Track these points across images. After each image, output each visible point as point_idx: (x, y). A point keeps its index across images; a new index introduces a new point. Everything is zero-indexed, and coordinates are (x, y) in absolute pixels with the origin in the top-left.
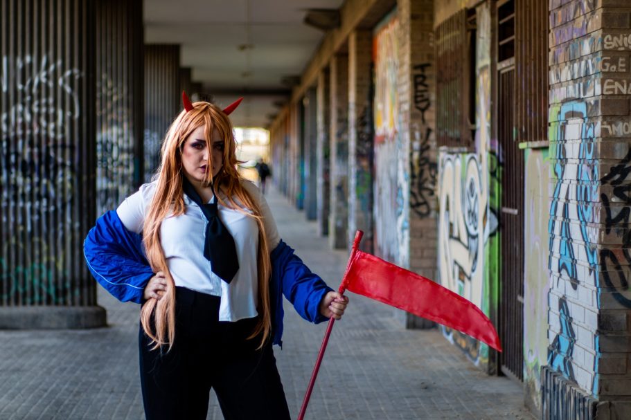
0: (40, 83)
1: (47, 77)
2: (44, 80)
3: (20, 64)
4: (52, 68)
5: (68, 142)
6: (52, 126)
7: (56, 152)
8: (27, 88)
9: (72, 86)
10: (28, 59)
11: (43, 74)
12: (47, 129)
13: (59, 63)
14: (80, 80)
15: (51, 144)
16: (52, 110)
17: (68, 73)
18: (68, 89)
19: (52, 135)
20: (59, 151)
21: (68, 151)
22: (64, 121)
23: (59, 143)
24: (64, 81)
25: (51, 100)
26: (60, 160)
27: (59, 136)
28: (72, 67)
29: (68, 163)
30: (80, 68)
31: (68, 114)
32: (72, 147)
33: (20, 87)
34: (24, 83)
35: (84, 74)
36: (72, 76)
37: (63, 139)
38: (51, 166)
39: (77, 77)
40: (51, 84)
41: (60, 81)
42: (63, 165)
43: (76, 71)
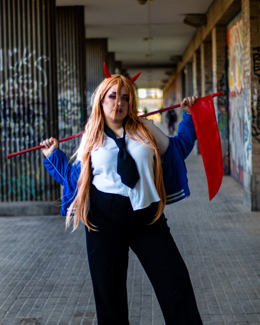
0: (23, 65)
1: (27, 61)
2: (25, 63)
3: (10, 54)
4: (30, 55)
5: (41, 101)
6: (31, 91)
7: (33, 107)
8: (15, 68)
9: (42, 66)
10: (15, 50)
11: (25, 59)
12: (28, 93)
13: (34, 52)
14: (47, 62)
15: (30, 102)
16: (30, 81)
17: (40, 58)
18: (40, 68)
19: (31, 96)
20: (36, 106)
21: (41, 106)
22: (38, 88)
23: (36, 101)
24: (38, 63)
25: (30, 75)
26: (36, 112)
27: (36, 97)
28: (42, 55)
29: (41, 113)
30: (47, 55)
31: (41, 83)
32: (43, 104)
33: (11, 68)
34: (13, 65)
35: (49, 59)
36: (42, 60)
37: (38, 99)
38: (31, 116)
39: (45, 61)
40: (30, 65)
41: (35, 64)
42: (38, 115)
43: (45, 57)
